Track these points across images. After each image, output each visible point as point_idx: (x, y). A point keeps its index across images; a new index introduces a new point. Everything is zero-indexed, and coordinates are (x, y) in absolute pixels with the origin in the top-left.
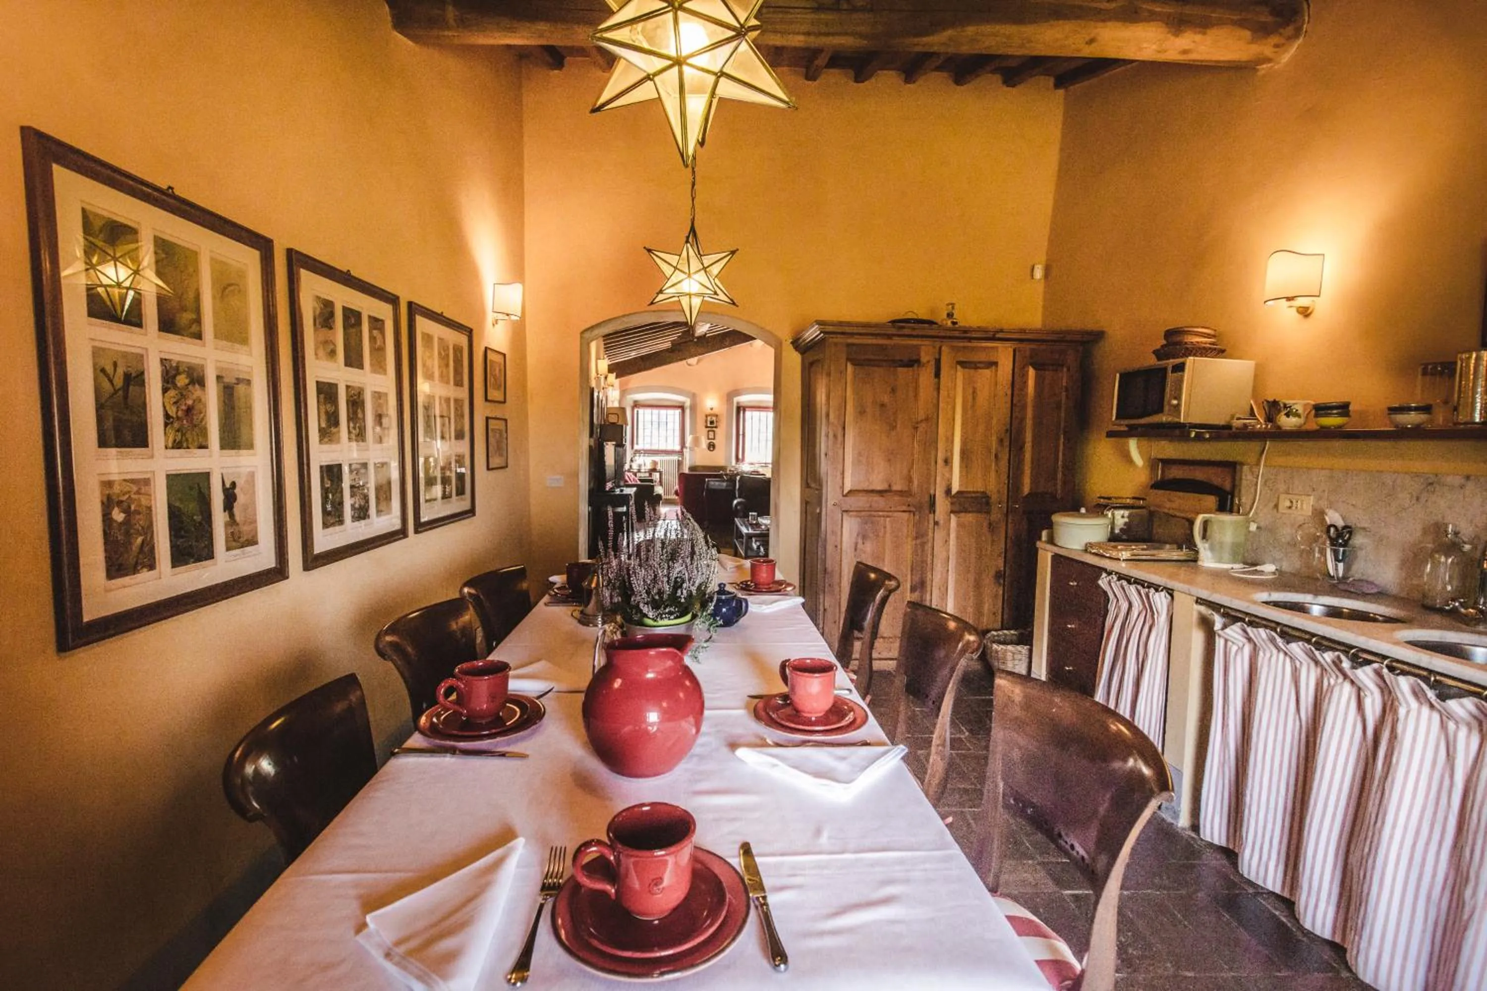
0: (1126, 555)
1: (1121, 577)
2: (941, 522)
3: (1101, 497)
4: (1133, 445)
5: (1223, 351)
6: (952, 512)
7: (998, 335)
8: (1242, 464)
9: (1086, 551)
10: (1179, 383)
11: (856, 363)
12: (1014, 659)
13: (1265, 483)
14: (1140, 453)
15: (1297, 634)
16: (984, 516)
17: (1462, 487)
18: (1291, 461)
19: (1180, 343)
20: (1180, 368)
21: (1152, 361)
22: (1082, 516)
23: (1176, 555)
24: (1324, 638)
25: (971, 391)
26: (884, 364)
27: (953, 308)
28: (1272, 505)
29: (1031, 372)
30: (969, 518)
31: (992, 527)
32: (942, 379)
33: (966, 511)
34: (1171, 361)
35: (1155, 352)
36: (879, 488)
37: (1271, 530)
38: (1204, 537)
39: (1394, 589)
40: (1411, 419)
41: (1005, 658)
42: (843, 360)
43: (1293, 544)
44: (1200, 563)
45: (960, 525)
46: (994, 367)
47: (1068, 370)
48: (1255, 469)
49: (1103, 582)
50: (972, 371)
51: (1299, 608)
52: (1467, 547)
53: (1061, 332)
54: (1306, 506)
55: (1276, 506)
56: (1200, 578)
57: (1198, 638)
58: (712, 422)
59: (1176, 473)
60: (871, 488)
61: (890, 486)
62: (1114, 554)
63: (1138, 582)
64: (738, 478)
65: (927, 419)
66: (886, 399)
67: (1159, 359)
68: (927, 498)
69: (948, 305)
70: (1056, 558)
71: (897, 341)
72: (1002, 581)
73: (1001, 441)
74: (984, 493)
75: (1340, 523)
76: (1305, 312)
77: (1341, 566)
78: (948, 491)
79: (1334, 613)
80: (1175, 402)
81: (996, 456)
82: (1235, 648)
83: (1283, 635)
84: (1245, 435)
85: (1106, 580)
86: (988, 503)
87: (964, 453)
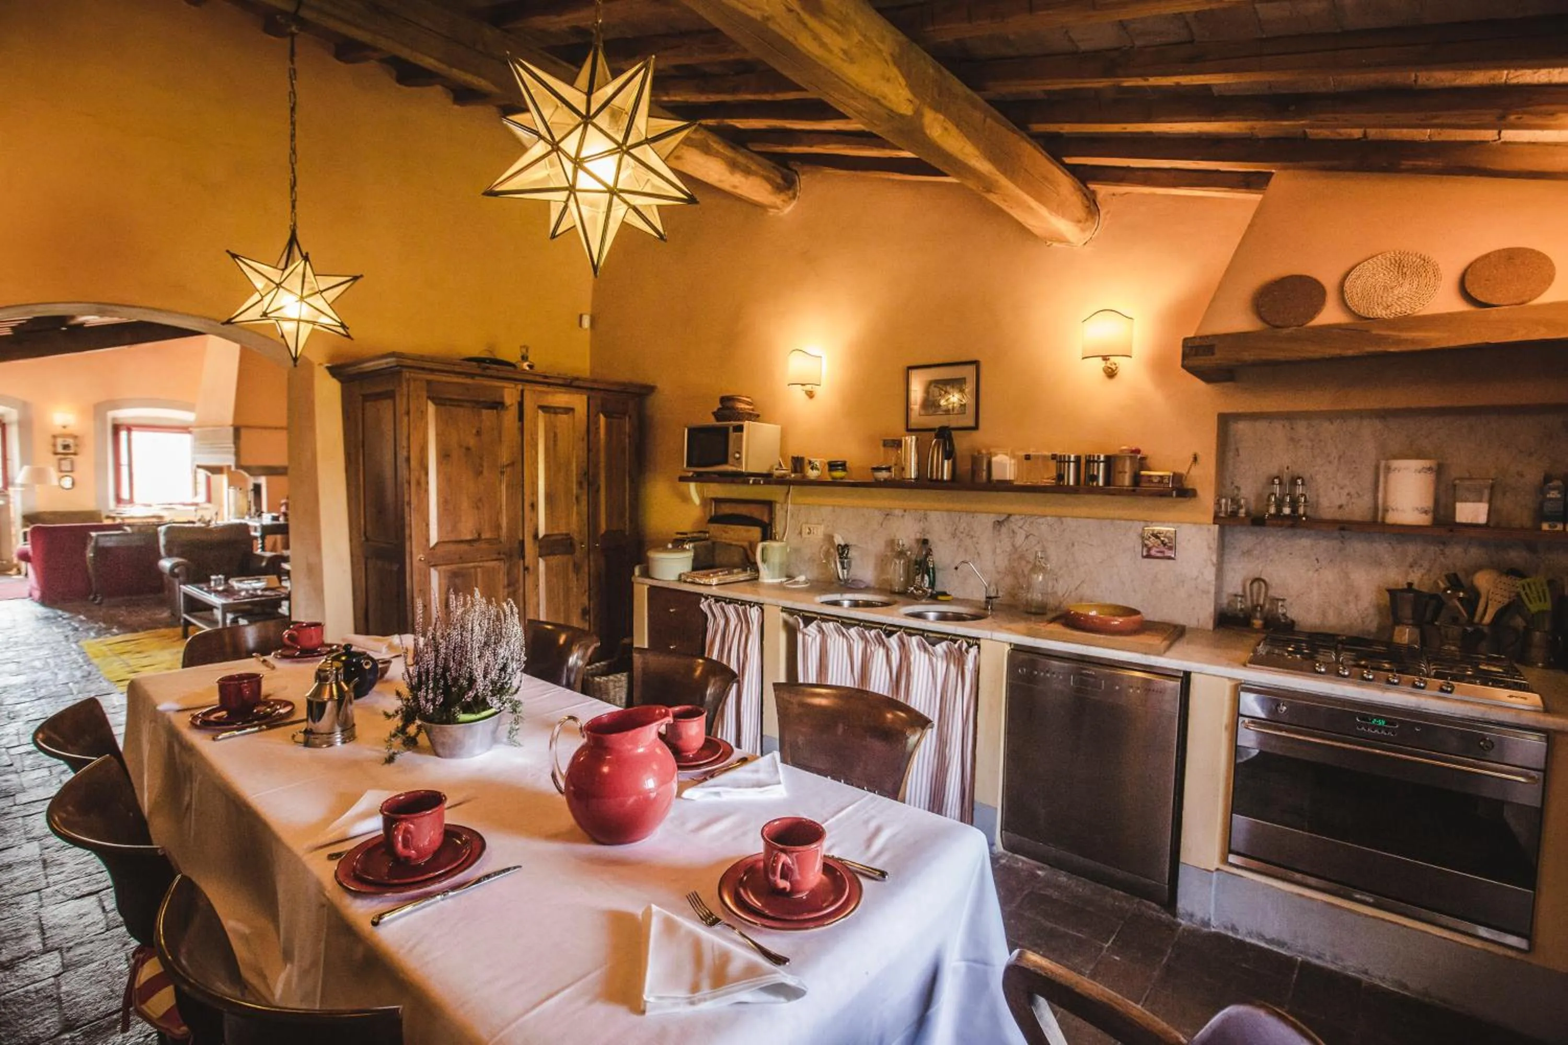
0: (714, 581)
1: (718, 599)
2: (531, 568)
3: (678, 533)
4: (692, 486)
5: (758, 416)
6: (540, 556)
7: (576, 383)
8: (776, 502)
9: (679, 580)
10: (740, 439)
11: (439, 401)
12: (615, 687)
13: (792, 516)
14: (697, 492)
15: (853, 622)
16: (569, 556)
17: (903, 516)
18: (810, 500)
19: (733, 408)
20: (740, 429)
21: (712, 421)
22: (670, 551)
23: (742, 577)
24: (865, 621)
25: (552, 435)
26: (468, 404)
27: (527, 351)
28: (797, 532)
29: (602, 418)
30: (556, 560)
31: (577, 568)
32: (525, 422)
33: (552, 553)
34: (732, 422)
35: (714, 413)
36: (469, 537)
37: (796, 550)
38: (764, 561)
39: (872, 584)
40: (883, 475)
41: (607, 689)
42: (425, 398)
43: (812, 560)
44: (760, 580)
45: (548, 568)
46: (571, 414)
47: (630, 417)
48: (785, 507)
49: (704, 606)
50: (553, 416)
51: (836, 603)
52: (909, 553)
53: (624, 384)
54: (820, 532)
55: (801, 533)
56: (762, 591)
57: (783, 637)
58: (66, 447)
59: (726, 509)
60: (458, 539)
61: (479, 535)
62: (706, 581)
63: (731, 601)
64: (162, 529)
65: (512, 464)
66: (472, 442)
67: (718, 420)
68: (516, 545)
69: (521, 347)
70: (652, 589)
71: (479, 381)
72: (587, 617)
73: (580, 484)
74: (567, 535)
75: (843, 543)
76: (810, 395)
77: (845, 571)
78: (536, 536)
79: (855, 604)
80: (737, 455)
81: (577, 498)
82: (810, 639)
83: (843, 624)
84: (782, 481)
85: (706, 604)
86: (572, 545)
87: (549, 497)
